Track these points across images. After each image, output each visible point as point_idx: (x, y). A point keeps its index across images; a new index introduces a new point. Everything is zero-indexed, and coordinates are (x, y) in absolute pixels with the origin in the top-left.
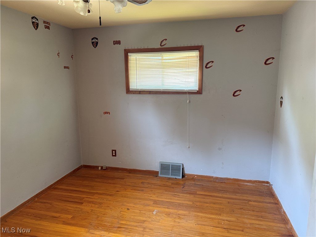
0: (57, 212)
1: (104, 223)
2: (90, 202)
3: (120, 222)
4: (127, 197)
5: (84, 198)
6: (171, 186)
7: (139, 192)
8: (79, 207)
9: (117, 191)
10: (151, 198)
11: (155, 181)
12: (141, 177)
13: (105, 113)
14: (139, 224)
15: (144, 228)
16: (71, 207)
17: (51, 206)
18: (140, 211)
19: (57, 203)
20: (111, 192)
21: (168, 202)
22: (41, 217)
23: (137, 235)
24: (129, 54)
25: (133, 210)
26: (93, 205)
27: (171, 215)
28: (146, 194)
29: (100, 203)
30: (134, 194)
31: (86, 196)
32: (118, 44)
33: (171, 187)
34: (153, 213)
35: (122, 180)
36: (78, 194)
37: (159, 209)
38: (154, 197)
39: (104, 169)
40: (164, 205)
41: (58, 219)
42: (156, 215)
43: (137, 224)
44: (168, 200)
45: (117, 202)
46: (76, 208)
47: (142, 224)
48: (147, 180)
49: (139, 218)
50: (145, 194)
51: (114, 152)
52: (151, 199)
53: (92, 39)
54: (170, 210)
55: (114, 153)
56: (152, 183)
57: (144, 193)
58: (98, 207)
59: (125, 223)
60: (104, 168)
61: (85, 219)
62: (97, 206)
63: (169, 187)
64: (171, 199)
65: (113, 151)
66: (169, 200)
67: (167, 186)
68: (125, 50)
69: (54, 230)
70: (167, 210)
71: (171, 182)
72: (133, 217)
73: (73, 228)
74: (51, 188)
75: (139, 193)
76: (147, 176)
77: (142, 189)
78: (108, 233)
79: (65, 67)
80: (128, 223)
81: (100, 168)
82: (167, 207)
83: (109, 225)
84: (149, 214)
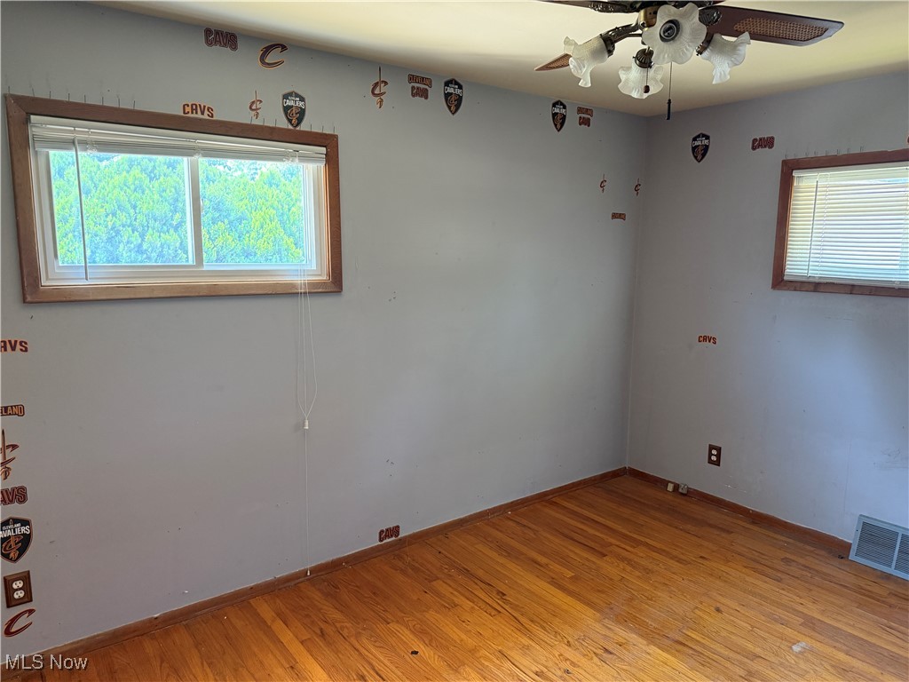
0: (544, 554)
1: (643, 618)
2: (623, 559)
3: (684, 631)
4: (726, 581)
5: (611, 544)
6: (887, 600)
7: (767, 579)
8: (594, 560)
9: (701, 557)
10: (800, 608)
11: (831, 568)
12: (786, 542)
13: (701, 339)
14: (739, 657)
15: (750, 673)
16: (578, 554)
17: (534, 536)
18: (752, 627)
19: (549, 536)
20: (682, 554)
21: (855, 637)
22: (509, 553)
23: (722, 678)
24: (796, 174)
25: (732, 618)
26: (629, 568)
27: (850, 674)
28: (788, 594)
29: (648, 571)
30: (747, 579)
31: (618, 543)
32: (765, 147)
33: (883, 602)
34: (791, 648)
35: (724, 535)
36: (598, 531)
37: (817, 646)
38: (813, 611)
39: (682, 494)
40: (837, 641)
41: (542, 569)
42: (800, 656)
43: (732, 655)
44: (856, 633)
45: (694, 582)
46: (587, 559)
47: (746, 660)
48: (802, 557)
49: (741, 642)
50: (783, 592)
51: (714, 452)
52: (796, 610)
53: (695, 139)
54: (855, 660)
55: (715, 456)
56: (817, 571)
57: (783, 589)
58: (638, 577)
59: (698, 638)
60: (680, 490)
61: (599, 591)
62: (637, 573)
63: (878, 600)
64: (870, 634)
65: (711, 448)
66: (861, 635)
67: (870, 595)
68: (785, 163)
69: (528, 587)
70: (842, 656)
71: (890, 587)
72: (724, 634)
73: (569, 599)
74: (543, 498)
75: (765, 582)
76: (808, 548)
77: (779, 575)
78: (645, 642)
79: (615, 216)
80: (707, 643)
81: (670, 488)
82: (844, 648)
83: (655, 628)
84: (778, 644)
